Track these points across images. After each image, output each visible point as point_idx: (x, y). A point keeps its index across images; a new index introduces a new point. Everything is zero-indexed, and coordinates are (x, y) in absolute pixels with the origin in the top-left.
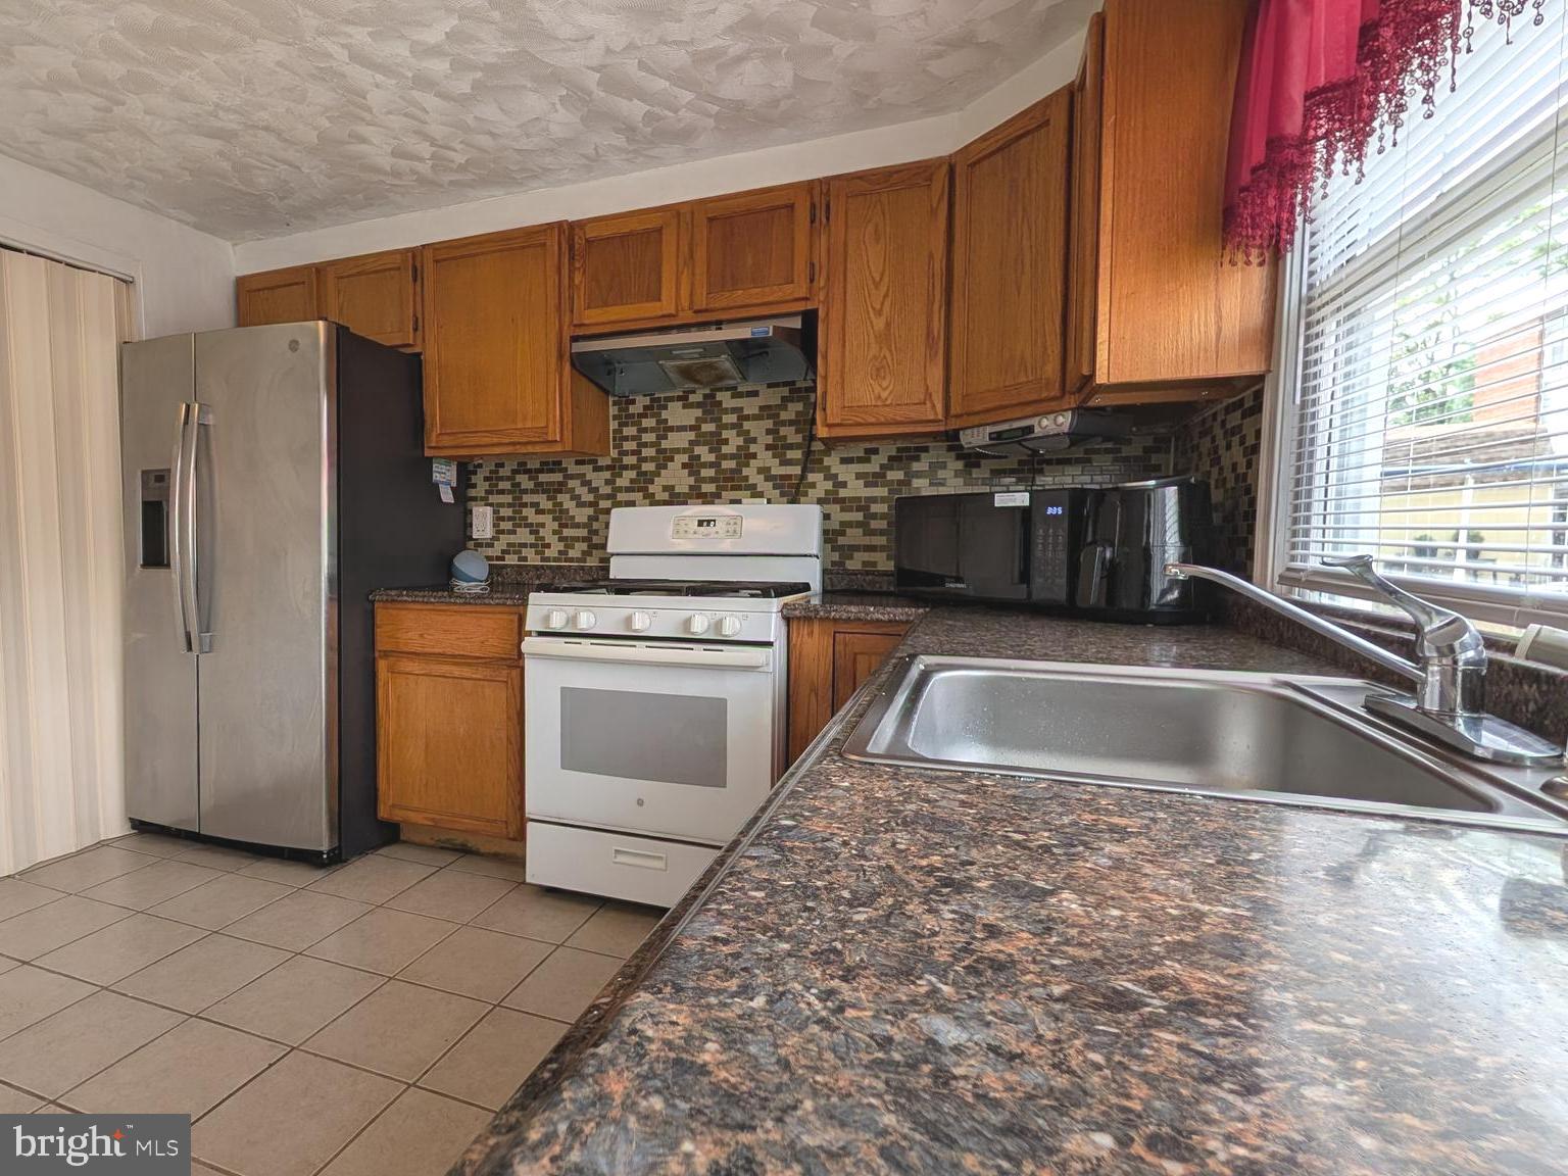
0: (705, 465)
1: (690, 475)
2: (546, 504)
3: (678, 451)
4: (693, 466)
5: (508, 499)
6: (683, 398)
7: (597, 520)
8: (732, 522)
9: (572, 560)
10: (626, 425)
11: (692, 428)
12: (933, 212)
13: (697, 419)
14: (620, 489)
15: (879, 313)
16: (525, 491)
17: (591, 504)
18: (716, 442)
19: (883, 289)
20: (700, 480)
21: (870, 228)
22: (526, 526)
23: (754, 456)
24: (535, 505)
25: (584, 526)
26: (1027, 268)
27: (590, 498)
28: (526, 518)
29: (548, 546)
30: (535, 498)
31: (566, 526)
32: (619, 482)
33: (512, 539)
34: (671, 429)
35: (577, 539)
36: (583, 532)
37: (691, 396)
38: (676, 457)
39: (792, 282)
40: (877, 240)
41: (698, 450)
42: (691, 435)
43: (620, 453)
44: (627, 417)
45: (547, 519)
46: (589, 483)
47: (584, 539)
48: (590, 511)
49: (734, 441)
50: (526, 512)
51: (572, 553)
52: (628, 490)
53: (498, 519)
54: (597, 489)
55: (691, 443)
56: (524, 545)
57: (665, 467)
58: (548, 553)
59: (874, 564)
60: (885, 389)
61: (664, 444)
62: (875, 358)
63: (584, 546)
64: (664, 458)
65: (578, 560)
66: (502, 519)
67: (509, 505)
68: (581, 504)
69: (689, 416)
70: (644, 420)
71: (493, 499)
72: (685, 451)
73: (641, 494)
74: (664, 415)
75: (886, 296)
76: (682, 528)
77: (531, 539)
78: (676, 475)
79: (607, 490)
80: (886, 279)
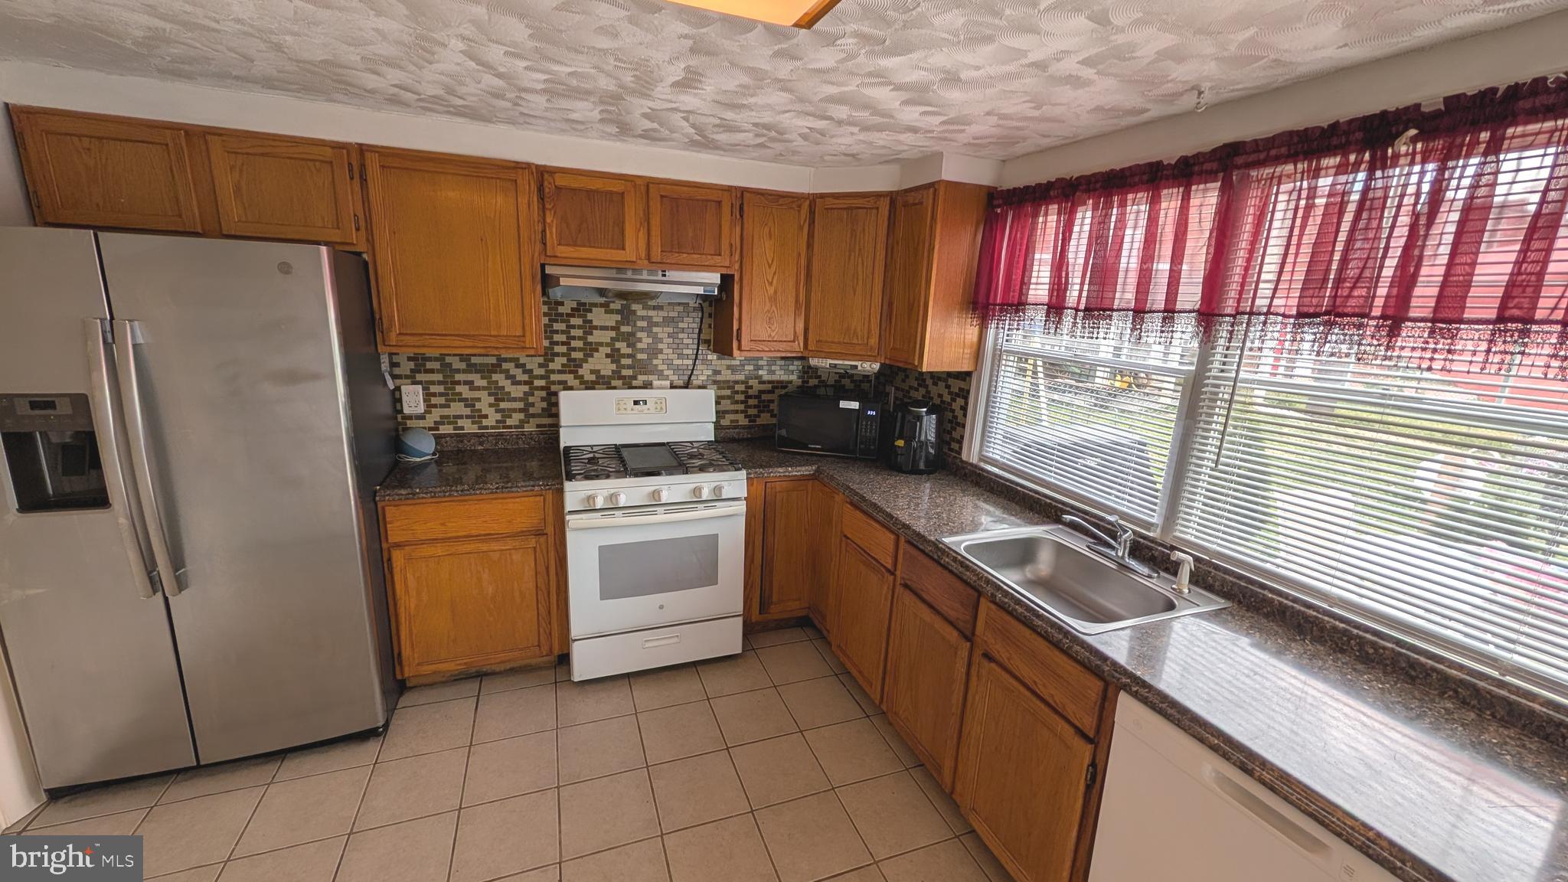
0: (624, 356)
1: (612, 363)
2: (480, 382)
3: (601, 344)
4: (614, 356)
5: (439, 377)
6: (605, 305)
7: (533, 395)
8: (659, 402)
9: (510, 427)
10: (556, 321)
11: (612, 328)
12: (801, 228)
13: (617, 322)
14: (553, 372)
15: (771, 284)
16: (458, 371)
17: (526, 383)
18: (630, 339)
19: (773, 269)
20: (621, 367)
21: (766, 230)
22: (460, 400)
23: (661, 351)
24: (470, 383)
25: (520, 399)
26: (860, 282)
27: (525, 377)
28: (460, 394)
29: (486, 416)
30: (470, 377)
31: (503, 400)
32: (552, 366)
33: (446, 412)
34: (596, 328)
35: (515, 410)
36: (521, 405)
37: (611, 304)
38: (601, 349)
39: (720, 255)
40: (770, 238)
41: (618, 345)
42: (613, 334)
43: (551, 343)
44: (557, 315)
45: (483, 394)
46: (523, 366)
47: (521, 410)
48: (526, 388)
49: (645, 341)
50: (459, 389)
51: (509, 422)
52: (560, 372)
53: (428, 395)
54: (531, 371)
55: (612, 339)
56: (461, 417)
57: (592, 356)
58: (485, 422)
59: (737, 421)
60: (773, 331)
61: (590, 339)
62: (768, 311)
63: (522, 416)
64: (590, 350)
65: (516, 427)
66: (434, 395)
67: (440, 383)
68: (516, 383)
69: (611, 320)
70: (572, 319)
71: (419, 377)
72: (607, 345)
73: (572, 375)
74: (589, 316)
75: (775, 273)
76: (622, 407)
77: (468, 411)
78: (601, 363)
79: (542, 371)
80: (775, 262)
